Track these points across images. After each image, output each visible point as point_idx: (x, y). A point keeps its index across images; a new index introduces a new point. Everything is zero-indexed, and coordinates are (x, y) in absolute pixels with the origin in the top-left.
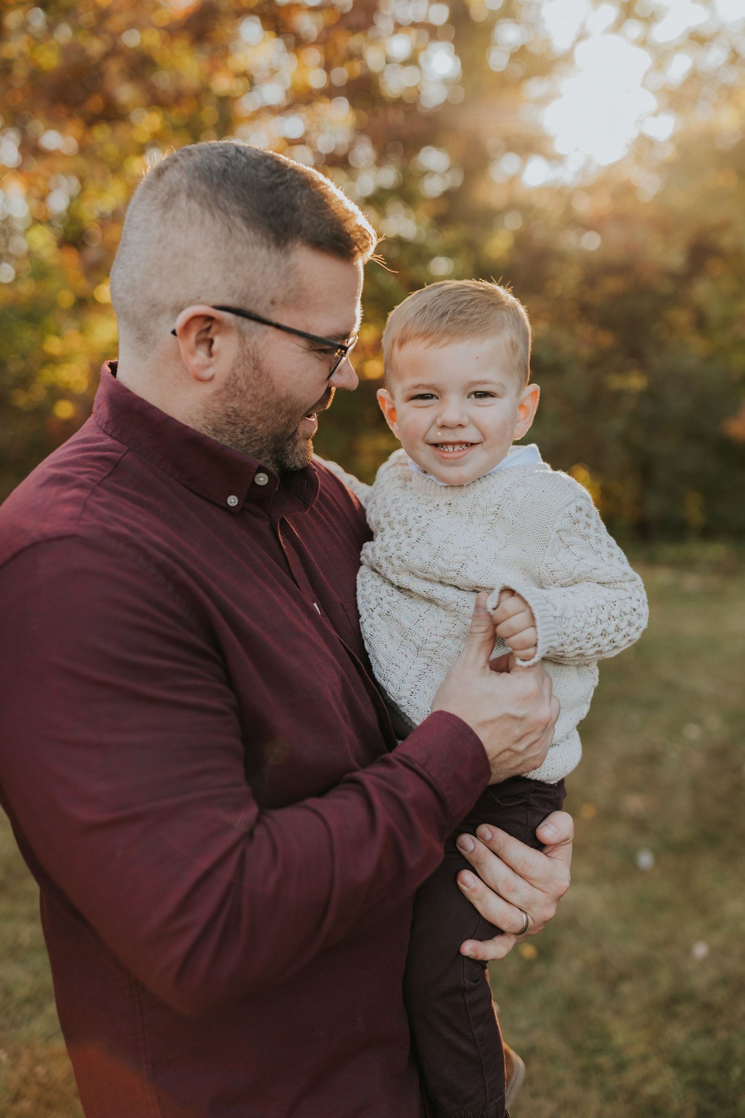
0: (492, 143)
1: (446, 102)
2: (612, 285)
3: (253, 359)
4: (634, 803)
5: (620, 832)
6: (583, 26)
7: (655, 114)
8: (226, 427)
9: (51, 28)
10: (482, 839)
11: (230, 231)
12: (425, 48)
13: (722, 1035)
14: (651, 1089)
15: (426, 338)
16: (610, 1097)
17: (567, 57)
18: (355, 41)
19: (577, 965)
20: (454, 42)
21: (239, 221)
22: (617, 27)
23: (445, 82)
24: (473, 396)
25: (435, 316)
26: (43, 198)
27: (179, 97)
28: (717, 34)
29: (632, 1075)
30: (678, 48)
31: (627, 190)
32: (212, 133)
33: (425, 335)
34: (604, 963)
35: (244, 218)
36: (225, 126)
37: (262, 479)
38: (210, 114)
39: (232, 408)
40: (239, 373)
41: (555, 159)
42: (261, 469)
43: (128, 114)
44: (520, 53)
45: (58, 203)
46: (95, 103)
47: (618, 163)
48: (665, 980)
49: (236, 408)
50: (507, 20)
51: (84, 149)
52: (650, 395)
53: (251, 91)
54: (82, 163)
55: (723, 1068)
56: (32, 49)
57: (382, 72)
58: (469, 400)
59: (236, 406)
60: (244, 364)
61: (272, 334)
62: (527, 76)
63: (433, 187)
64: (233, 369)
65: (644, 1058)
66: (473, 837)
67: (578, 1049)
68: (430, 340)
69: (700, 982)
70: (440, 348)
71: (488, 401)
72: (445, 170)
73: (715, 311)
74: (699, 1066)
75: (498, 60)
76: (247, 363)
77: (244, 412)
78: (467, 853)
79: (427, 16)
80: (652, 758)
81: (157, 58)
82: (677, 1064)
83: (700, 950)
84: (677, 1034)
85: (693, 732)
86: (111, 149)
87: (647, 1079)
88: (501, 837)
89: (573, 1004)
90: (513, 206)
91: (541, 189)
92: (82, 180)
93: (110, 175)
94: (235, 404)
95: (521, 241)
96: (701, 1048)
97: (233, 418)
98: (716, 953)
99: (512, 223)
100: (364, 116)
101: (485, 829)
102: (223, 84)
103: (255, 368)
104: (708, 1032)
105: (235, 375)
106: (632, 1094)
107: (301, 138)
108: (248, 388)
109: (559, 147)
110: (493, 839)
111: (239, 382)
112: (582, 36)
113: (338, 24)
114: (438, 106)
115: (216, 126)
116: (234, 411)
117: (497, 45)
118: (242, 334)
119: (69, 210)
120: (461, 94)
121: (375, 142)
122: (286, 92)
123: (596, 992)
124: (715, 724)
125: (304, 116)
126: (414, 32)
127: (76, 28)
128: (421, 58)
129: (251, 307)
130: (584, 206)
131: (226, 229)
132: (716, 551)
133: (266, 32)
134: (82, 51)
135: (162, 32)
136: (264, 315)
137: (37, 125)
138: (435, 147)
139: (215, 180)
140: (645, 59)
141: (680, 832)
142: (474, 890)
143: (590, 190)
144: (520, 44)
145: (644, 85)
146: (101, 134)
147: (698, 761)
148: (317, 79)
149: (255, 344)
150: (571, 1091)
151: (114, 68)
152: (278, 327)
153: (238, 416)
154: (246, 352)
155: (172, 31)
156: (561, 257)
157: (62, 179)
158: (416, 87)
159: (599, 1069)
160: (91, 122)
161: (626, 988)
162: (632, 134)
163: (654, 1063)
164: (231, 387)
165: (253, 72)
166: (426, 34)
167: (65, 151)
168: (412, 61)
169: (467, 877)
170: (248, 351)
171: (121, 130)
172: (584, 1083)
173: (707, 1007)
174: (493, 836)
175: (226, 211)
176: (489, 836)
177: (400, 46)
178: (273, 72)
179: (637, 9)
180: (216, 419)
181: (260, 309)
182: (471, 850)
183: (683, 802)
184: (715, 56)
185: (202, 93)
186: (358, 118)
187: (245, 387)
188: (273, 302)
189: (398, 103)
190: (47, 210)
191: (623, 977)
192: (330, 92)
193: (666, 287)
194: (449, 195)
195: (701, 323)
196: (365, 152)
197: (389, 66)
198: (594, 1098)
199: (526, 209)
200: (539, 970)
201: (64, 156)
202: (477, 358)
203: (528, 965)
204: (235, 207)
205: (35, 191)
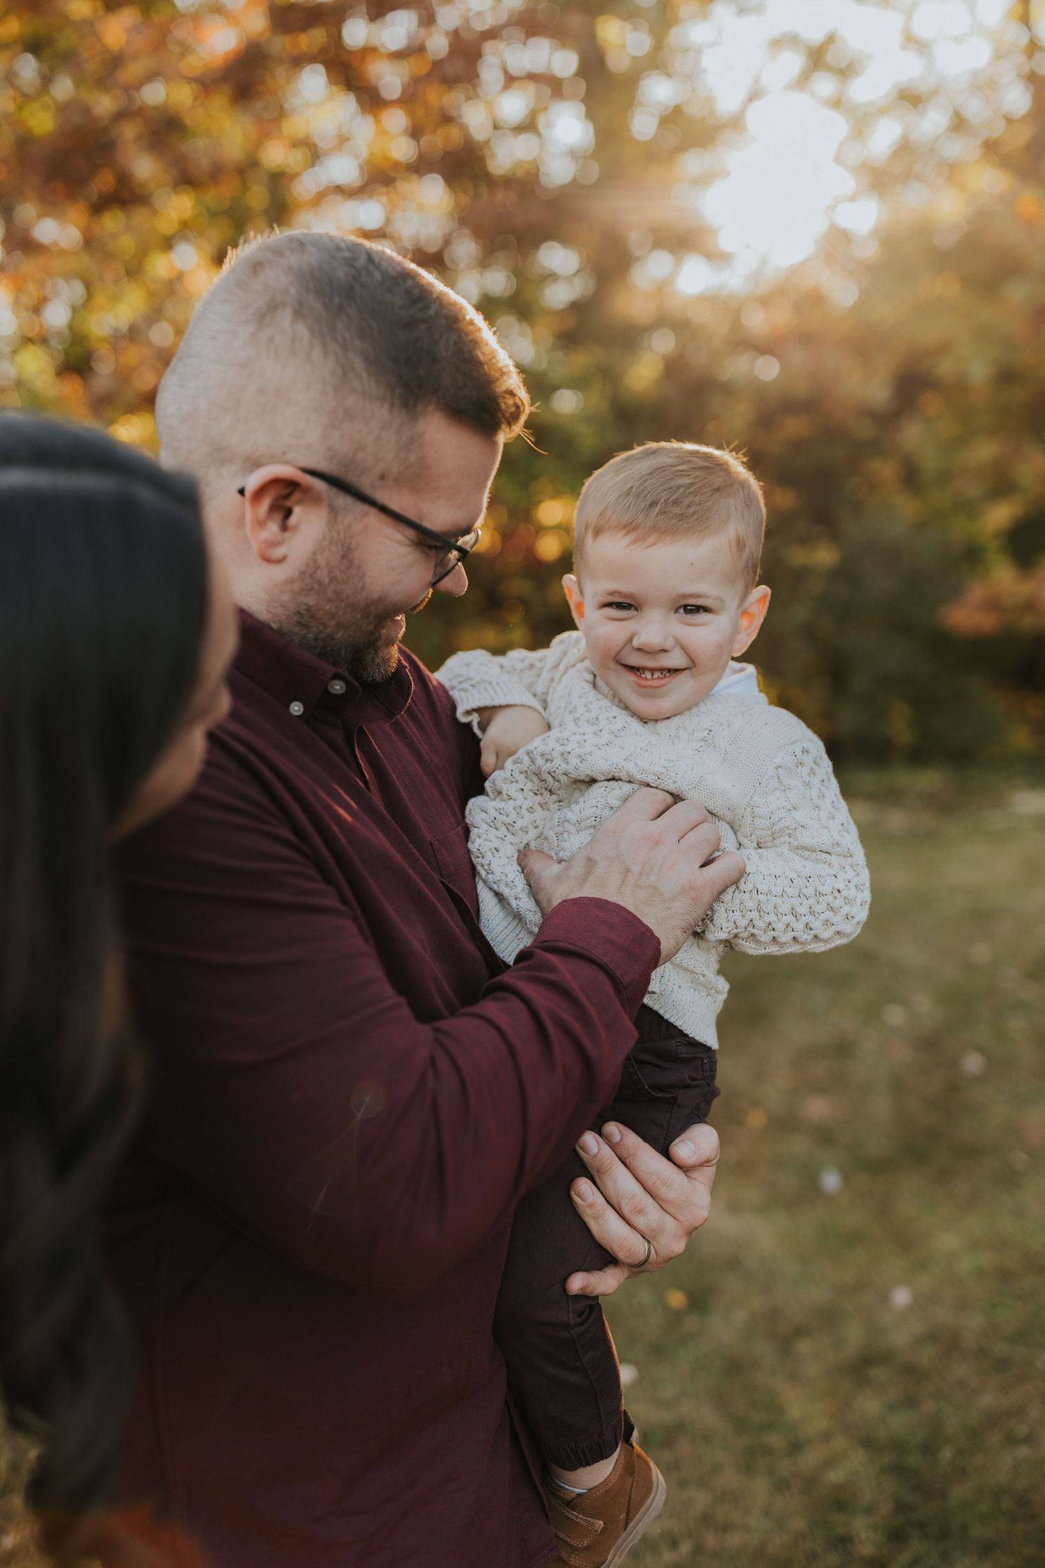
0: (635, 238)
1: (574, 182)
2: (795, 427)
3: (343, 545)
4: (817, 1108)
5: (799, 1145)
6: (757, 80)
7: (852, 198)
8: (296, 629)
9: (46, 81)
10: (608, 1140)
11: (345, 374)
12: (545, 109)
13: (928, 1406)
14: (835, 1476)
15: (628, 532)
16: (781, 1486)
17: (736, 123)
18: (453, 98)
19: (740, 1317)
20: (584, 101)
21: (358, 363)
22: (803, 81)
23: (573, 153)
24: (682, 611)
25: (642, 505)
26: (37, 309)
27: (216, 174)
28: (935, 92)
29: (811, 1458)
30: (883, 111)
31: (816, 299)
32: (261, 223)
33: (629, 527)
34: (774, 1315)
35: (366, 359)
36: (279, 211)
37: (338, 687)
38: (258, 197)
39: (306, 604)
40: (322, 560)
41: (719, 258)
42: (337, 676)
43: (151, 195)
44: (673, 117)
45: (57, 316)
46: (104, 181)
47: (802, 264)
48: (854, 1336)
49: (311, 606)
50: (655, 72)
51: (90, 242)
52: (844, 573)
53: (313, 165)
54: (86, 261)
55: (929, 1449)
56: (20, 108)
57: (487, 142)
58: (677, 615)
59: (311, 603)
60: (329, 549)
61: (373, 518)
62: (683, 148)
63: (558, 296)
64: (314, 553)
65: (826, 1437)
66: (597, 1136)
67: (740, 1425)
68: (633, 536)
69: (900, 1338)
70: (646, 548)
71: (702, 617)
72: (572, 273)
73: (930, 461)
74: (898, 1446)
75: (643, 125)
76: (333, 549)
77: (321, 613)
78: (588, 1157)
79: (549, 64)
80: (842, 1049)
81: (188, 121)
82: (869, 1443)
83: (901, 1297)
84: (870, 1405)
85: (895, 1016)
86: (127, 244)
87: (829, 1463)
88: (632, 1140)
89: (734, 1367)
90: (663, 321)
91: (702, 299)
92: (88, 285)
93: (125, 279)
94: (311, 601)
95: (673, 368)
96: (900, 1423)
97: (305, 617)
98: (922, 1302)
99: (662, 344)
100: (465, 200)
101: (614, 1129)
102: (276, 155)
103: (343, 557)
104: (910, 1402)
105: (315, 561)
106: (810, 1483)
107: (381, 228)
108: (331, 582)
109: (725, 242)
110: (621, 1143)
111: (319, 573)
112: (755, 94)
113: (429, 75)
114: (563, 187)
115: (266, 212)
116: (309, 609)
117: (642, 105)
118: (334, 512)
119: (71, 327)
120: (594, 171)
121: (477, 234)
122: (361, 167)
123: (764, 1351)
124: (926, 1006)
125: (384, 199)
126: (531, 87)
127: (79, 81)
128: (541, 121)
129: (352, 478)
130: (757, 322)
131: (340, 371)
132: (929, 779)
133: (334, 88)
134: (86, 110)
135: (194, 85)
136: (367, 489)
137: (27, 211)
138: (561, 243)
139: (336, 300)
140: (839, 125)
141: (878, 1145)
142: (591, 1206)
143: (766, 301)
144: (673, 104)
145: (838, 160)
146: (112, 222)
147: (902, 1053)
148: (402, 150)
149: (349, 526)
150: (730, 1478)
151: (129, 132)
152: (384, 509)
153: (312, 617)
154: (335, 534)
155: (207, 84)
156: (728, 390)
157: (61, 282)
158: (535, 159)
159: (767, 1451)
160: (99, 207)
161: (804, 1347)
162: (820, 226)
163: (840, 1442)
164: (309, 577)
165: (316, 139)
166: (547, 91)
167: (63, 244)
168: (528, 126)
169: (583, 1185)
170: (338, 533)
171: (140, 217)
172: (748, 1469)
173: (911, 1371)
174: (621, 1139)
175: (344, 347)
176: (617, 1138)
177: (513, 106)
178: (343, 140)
179: (830, 57)
180: (284, 617)
181: (365, 484)
182: (593, 1154)
183: (881, 1107)
184: (933, 122)
185: (248, 167)
186: (457, 203)
187: (327, 580)
188: (383, 477)
189: (508, 182)
190: (41, 326)
191: (799, 1332)
192: (420, 167)
193: (864, 429)
194: (577, 308)
195: (911, 478)
196: (466, 249)
197: (498, 132)
198: (760, 1487)
199: (680, 325)
200: (691, 1323)
201: (63, 252)
202: (692, 564)
203: (676, 1317)
204: (358, 343)
205: (26, 300)
